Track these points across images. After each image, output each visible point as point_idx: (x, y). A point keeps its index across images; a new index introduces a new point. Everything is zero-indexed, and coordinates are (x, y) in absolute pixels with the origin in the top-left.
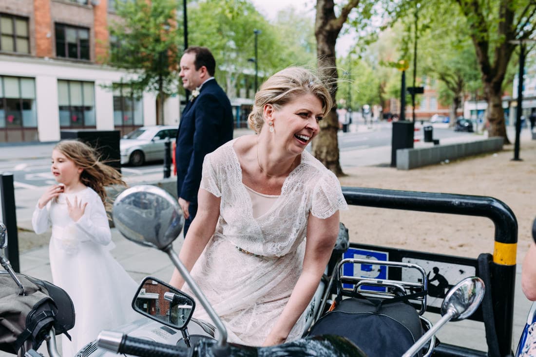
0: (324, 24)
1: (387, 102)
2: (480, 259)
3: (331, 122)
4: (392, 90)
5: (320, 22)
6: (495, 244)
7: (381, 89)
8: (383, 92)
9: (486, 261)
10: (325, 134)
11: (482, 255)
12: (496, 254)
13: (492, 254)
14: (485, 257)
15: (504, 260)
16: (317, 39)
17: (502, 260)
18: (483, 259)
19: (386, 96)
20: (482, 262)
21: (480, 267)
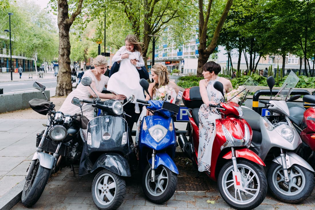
0: (63, 20)
1: (88, 60)
3: (67, 70)
4: (91, 53)
5: (61, 19)
7: (85, 52)
8: (86, 53)
10: (64, 76)
16: (59, 28)
19: (88, 56)
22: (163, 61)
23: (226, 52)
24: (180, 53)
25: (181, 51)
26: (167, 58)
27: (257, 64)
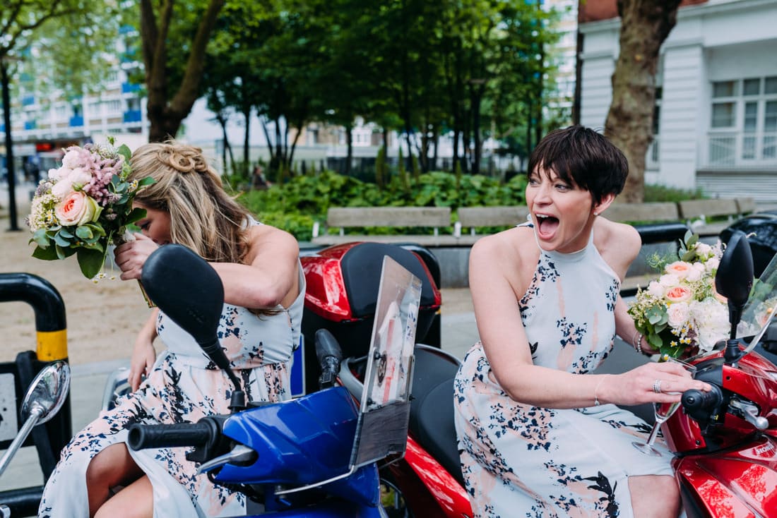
2: (20, 360)
6: (38, 337)
9: (28, 361)
11: (21, 355)
12: (41, 349)
13: (34, 350)
14: (26, 356)
15: (53, 355)
17: (49, 355)
18: (23, 359)
20: (23, 364)
21: (21, 371)
22: (28, 142)
23: (213, 115)
24: (77, 120)
25: (80, 114)
26: (38, 134)
27: (293, 147)
